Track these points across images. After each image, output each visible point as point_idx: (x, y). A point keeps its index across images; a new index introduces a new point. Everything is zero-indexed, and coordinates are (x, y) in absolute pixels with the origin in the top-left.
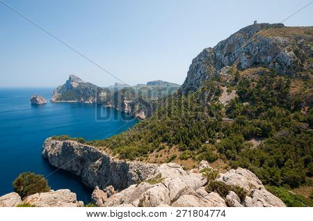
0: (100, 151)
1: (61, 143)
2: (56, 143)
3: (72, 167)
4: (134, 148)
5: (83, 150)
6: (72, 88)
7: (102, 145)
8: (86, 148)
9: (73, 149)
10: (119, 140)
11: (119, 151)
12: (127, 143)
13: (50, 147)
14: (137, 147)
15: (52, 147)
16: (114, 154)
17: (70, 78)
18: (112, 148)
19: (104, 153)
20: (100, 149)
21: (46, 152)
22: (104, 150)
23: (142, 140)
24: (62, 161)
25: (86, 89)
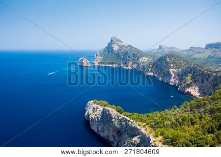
0: (139, 127)
1: (101, 108)
2: (97, 108)
3: (109, 136)
4: (184, 134)
5: (121, 121)
6: (113, 51)
7: (141, 121)
8: (124, 120)
9: (112, 118)
10: (163, 119)
11: (162, 134)
12: (173, 126)
13: (92, 110)
14: (188, 134)
15: (93, 110)
16: (156, 136)
17: (112, 40)
18: (152, 127)
19: (143, 130)
20: (139, 125)
21: (88, 115)
22: (144, 126)
23: (196, 126)
24: (100, 128)
25: (127, 53)
